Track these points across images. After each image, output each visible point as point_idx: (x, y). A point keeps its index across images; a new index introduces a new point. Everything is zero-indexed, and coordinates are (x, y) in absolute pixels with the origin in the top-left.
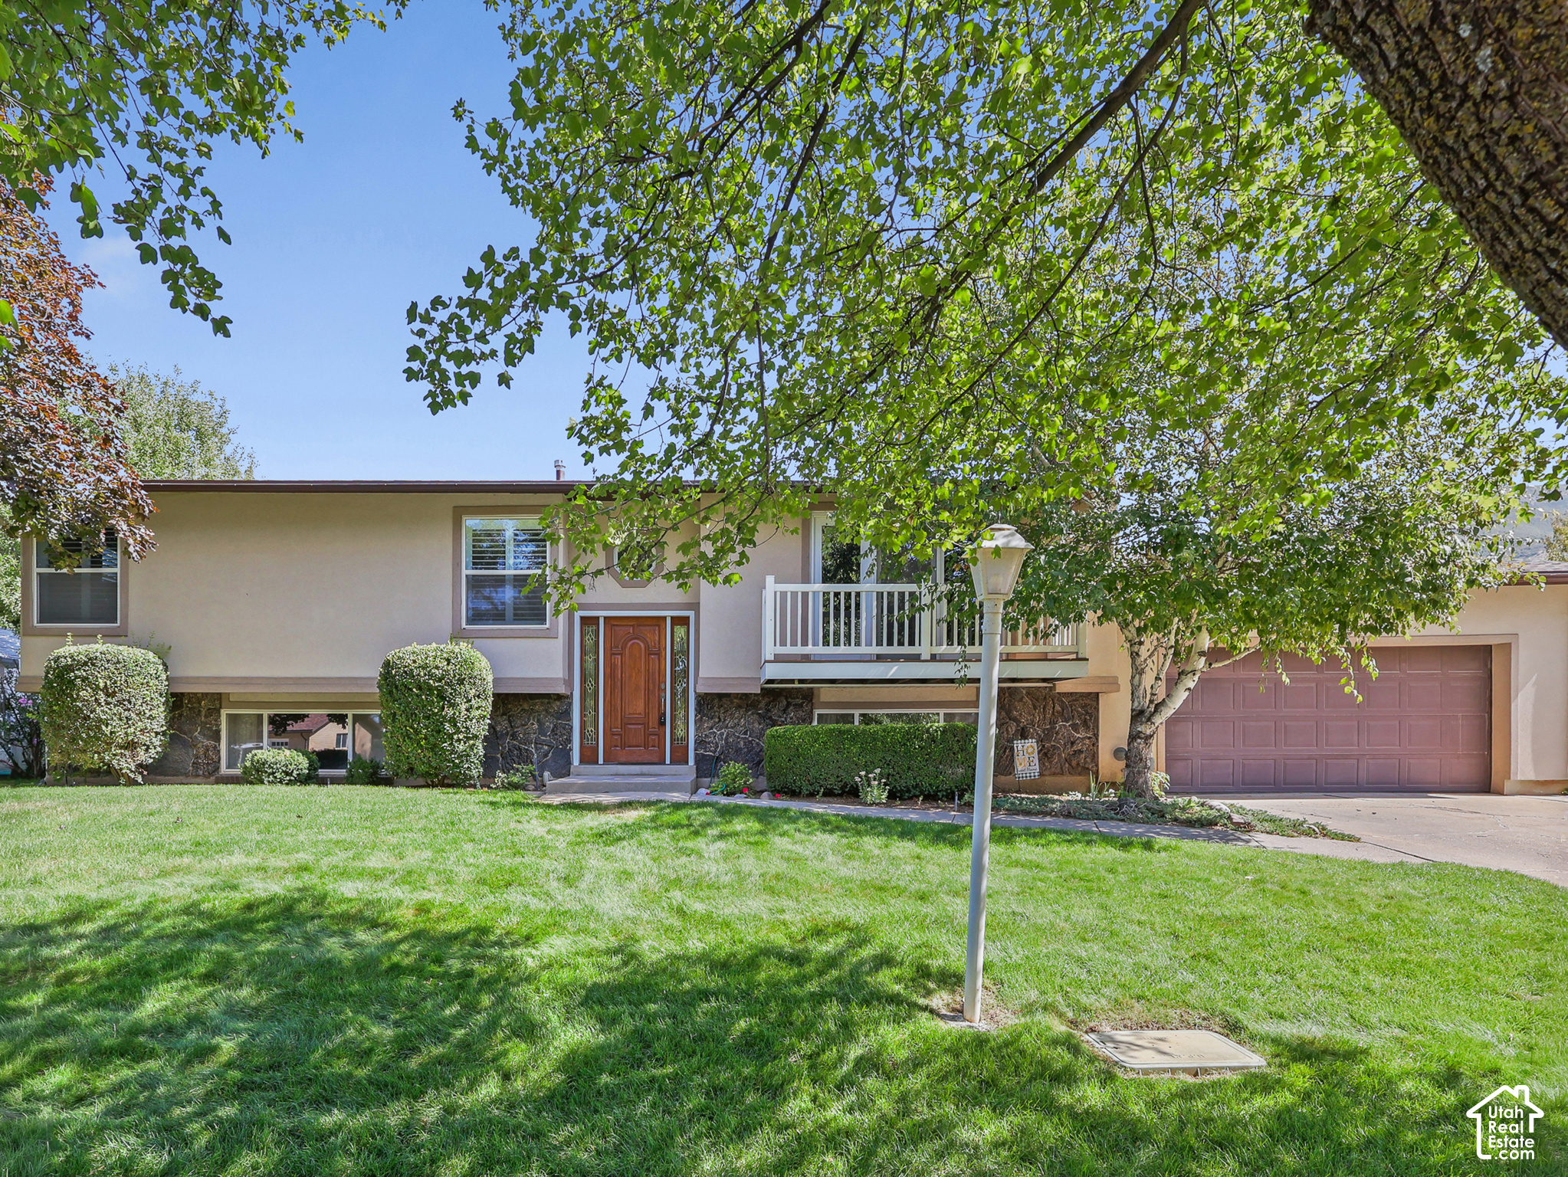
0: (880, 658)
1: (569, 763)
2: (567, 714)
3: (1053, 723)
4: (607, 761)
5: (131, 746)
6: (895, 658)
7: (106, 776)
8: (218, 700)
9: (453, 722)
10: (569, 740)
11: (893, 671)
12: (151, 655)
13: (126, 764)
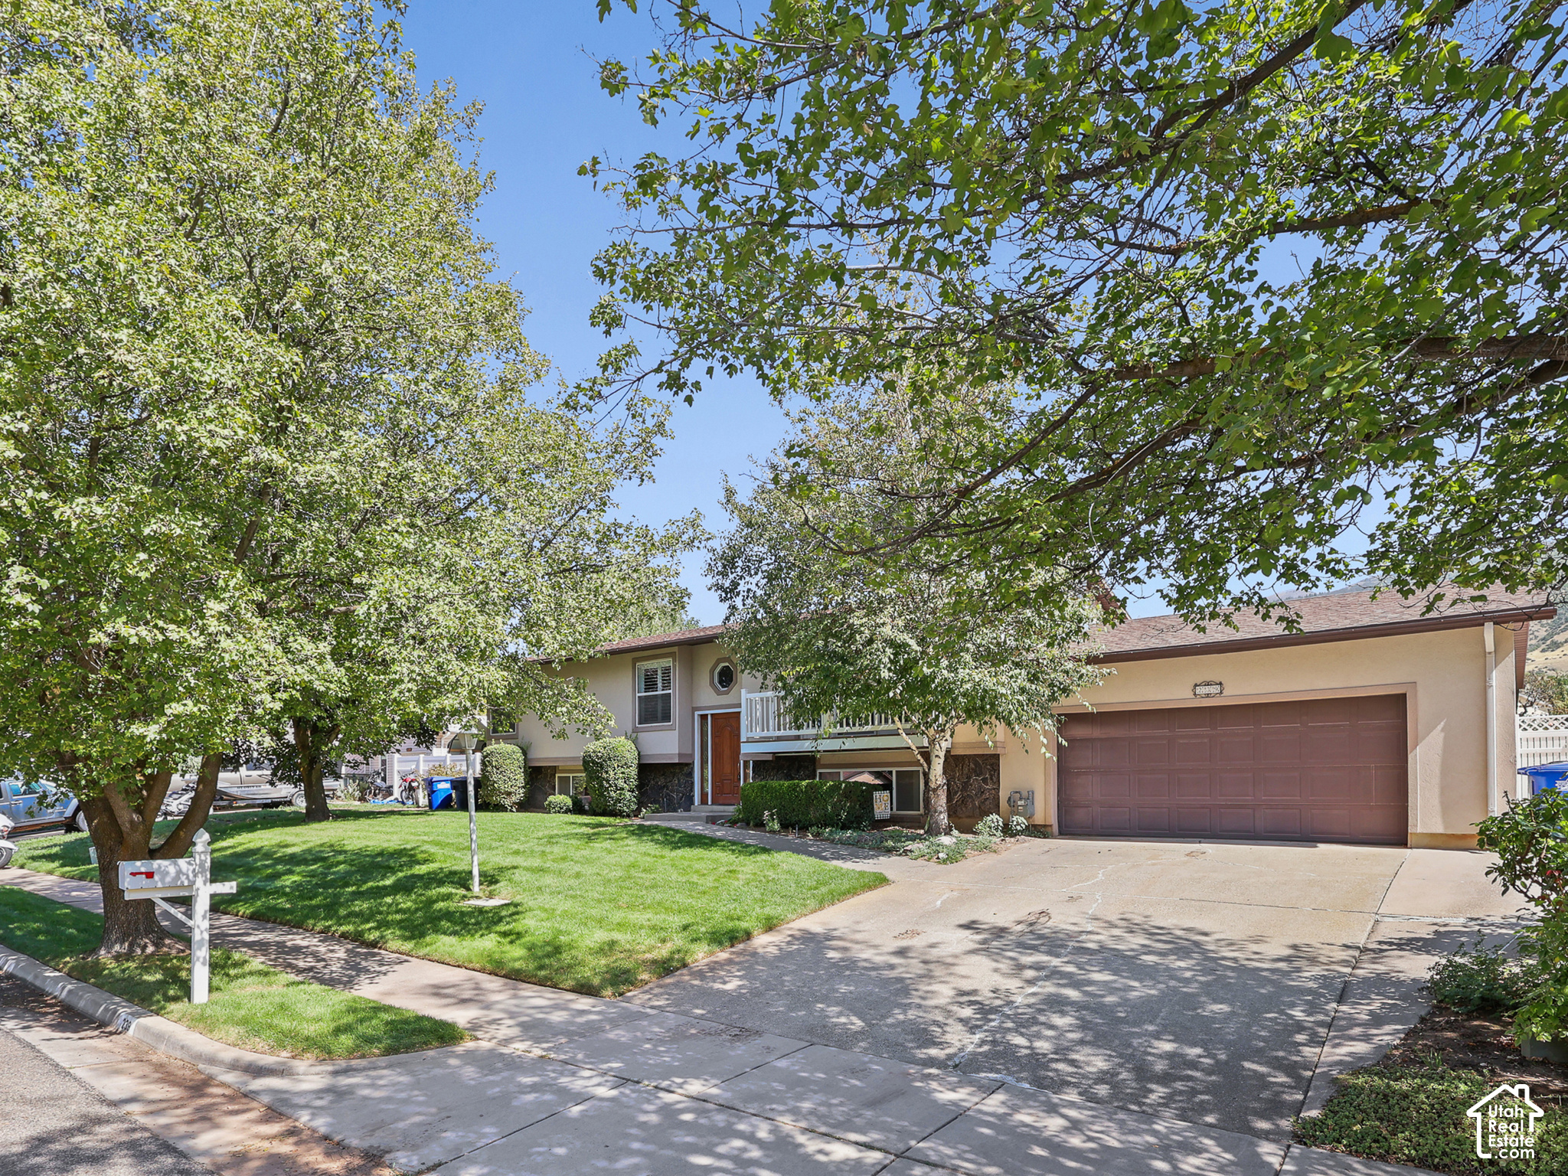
0: (840, 735)
1: (692, 803)
2: (691, 774)
3: (969, 778)
4: (713, 803)
5: (509, 794)
6: (847, 735)
7: (499, 808)
8: (554, 769)
9: (608, 781)
10: (692, 790)
11: (849, 744)
12: (516, 749)
13: (507, 802)
